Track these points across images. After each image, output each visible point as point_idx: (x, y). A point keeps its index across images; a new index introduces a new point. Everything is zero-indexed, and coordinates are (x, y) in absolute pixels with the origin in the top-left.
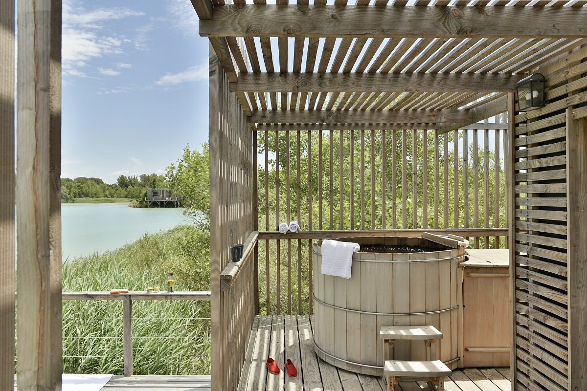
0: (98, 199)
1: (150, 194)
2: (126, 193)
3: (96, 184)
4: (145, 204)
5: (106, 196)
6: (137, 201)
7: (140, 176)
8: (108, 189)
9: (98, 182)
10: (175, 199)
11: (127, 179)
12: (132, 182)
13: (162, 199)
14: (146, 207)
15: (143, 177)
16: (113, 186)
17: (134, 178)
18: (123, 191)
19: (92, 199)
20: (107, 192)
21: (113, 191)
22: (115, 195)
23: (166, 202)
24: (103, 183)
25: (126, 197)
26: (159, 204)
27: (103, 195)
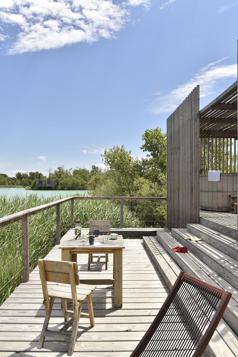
0: (5, 185)
1: (37, 182)
2: (21, 182)
3: (3, 177)
4: (35, 188)
5: (9, 184)
6: (30, 186)
7: (29, 173)
8: (10, 180)
9: (5, 176)
10: (52, 186)
11: (22, 174)
12: (25, 176)
13: (45, 185)
14: (36, 190)
15: (31, 173)
16: (14, 179)
17: (26, 174)
18: (19, 181)
19: (1, 186)
20: (10, 182)
21: (13, 182)
22: (15, 184)
23: (47, 187)
24: (7, 176)
25: (21, 185)
26: (43, 188)
27: (8, 184)
